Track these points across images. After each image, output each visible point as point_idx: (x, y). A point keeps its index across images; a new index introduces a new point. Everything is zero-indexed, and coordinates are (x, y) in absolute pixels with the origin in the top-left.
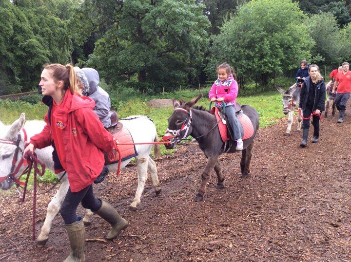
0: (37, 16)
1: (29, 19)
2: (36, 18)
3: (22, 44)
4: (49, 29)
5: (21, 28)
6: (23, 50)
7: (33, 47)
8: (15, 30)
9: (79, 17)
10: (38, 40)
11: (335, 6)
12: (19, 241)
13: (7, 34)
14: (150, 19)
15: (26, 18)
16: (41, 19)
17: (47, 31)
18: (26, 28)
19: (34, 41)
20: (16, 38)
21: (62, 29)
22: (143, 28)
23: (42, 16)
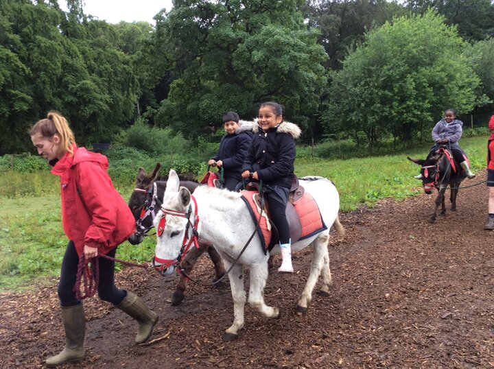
0: (94, 50)
1: (83, 53)
2: (92, 53)
3: (73, 86)
4: (108, 66)
5: (72, 66)
6: (75, 94)
7: (87, 90)
8: (64, 68)
9: (149, 50)
10: (94, 81)
12: (57, 346)
13: (54, 74)
14: (245, 51)
15: (78, 53)
16: (99, 53)
17: (106, 69)
18: (78, 66)
19: (88, 82)
20: (65, 79)
21: (126, 66)
22: (235, 63)
23: (101, 50)
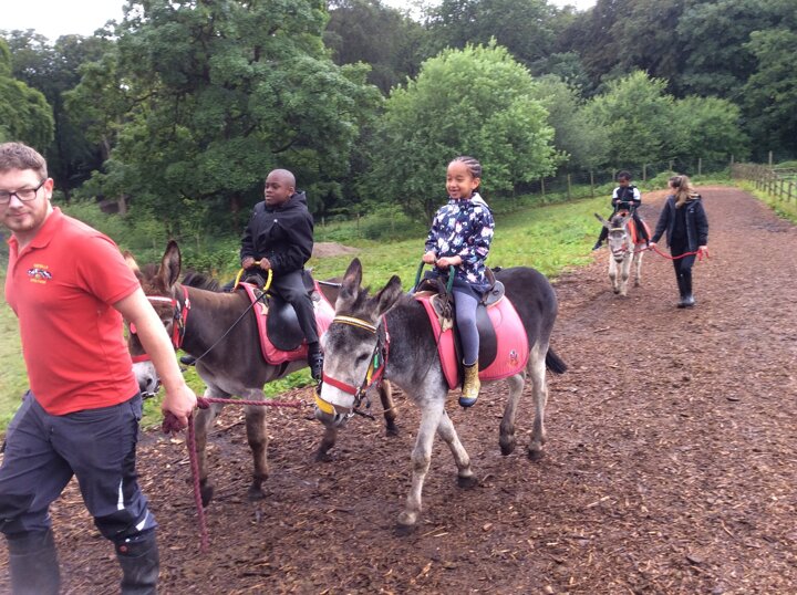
11: (560, 61)
